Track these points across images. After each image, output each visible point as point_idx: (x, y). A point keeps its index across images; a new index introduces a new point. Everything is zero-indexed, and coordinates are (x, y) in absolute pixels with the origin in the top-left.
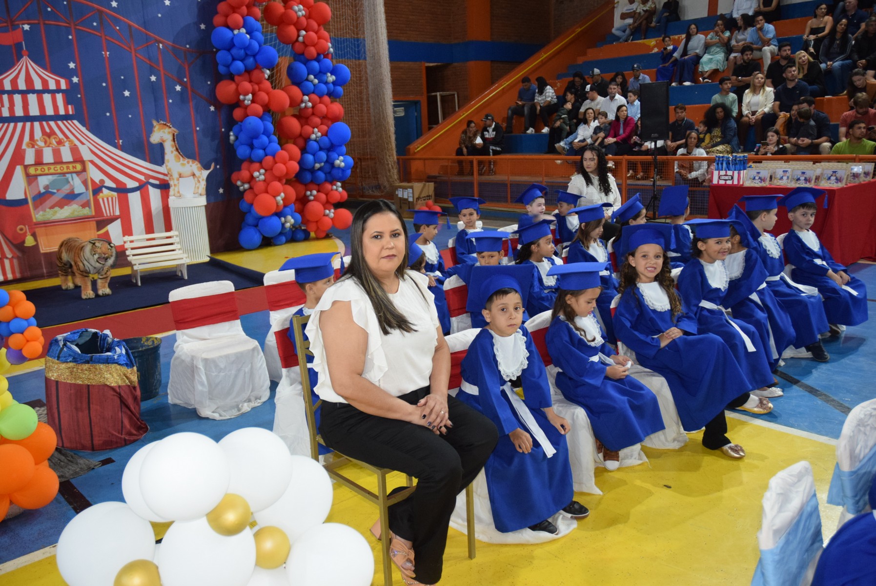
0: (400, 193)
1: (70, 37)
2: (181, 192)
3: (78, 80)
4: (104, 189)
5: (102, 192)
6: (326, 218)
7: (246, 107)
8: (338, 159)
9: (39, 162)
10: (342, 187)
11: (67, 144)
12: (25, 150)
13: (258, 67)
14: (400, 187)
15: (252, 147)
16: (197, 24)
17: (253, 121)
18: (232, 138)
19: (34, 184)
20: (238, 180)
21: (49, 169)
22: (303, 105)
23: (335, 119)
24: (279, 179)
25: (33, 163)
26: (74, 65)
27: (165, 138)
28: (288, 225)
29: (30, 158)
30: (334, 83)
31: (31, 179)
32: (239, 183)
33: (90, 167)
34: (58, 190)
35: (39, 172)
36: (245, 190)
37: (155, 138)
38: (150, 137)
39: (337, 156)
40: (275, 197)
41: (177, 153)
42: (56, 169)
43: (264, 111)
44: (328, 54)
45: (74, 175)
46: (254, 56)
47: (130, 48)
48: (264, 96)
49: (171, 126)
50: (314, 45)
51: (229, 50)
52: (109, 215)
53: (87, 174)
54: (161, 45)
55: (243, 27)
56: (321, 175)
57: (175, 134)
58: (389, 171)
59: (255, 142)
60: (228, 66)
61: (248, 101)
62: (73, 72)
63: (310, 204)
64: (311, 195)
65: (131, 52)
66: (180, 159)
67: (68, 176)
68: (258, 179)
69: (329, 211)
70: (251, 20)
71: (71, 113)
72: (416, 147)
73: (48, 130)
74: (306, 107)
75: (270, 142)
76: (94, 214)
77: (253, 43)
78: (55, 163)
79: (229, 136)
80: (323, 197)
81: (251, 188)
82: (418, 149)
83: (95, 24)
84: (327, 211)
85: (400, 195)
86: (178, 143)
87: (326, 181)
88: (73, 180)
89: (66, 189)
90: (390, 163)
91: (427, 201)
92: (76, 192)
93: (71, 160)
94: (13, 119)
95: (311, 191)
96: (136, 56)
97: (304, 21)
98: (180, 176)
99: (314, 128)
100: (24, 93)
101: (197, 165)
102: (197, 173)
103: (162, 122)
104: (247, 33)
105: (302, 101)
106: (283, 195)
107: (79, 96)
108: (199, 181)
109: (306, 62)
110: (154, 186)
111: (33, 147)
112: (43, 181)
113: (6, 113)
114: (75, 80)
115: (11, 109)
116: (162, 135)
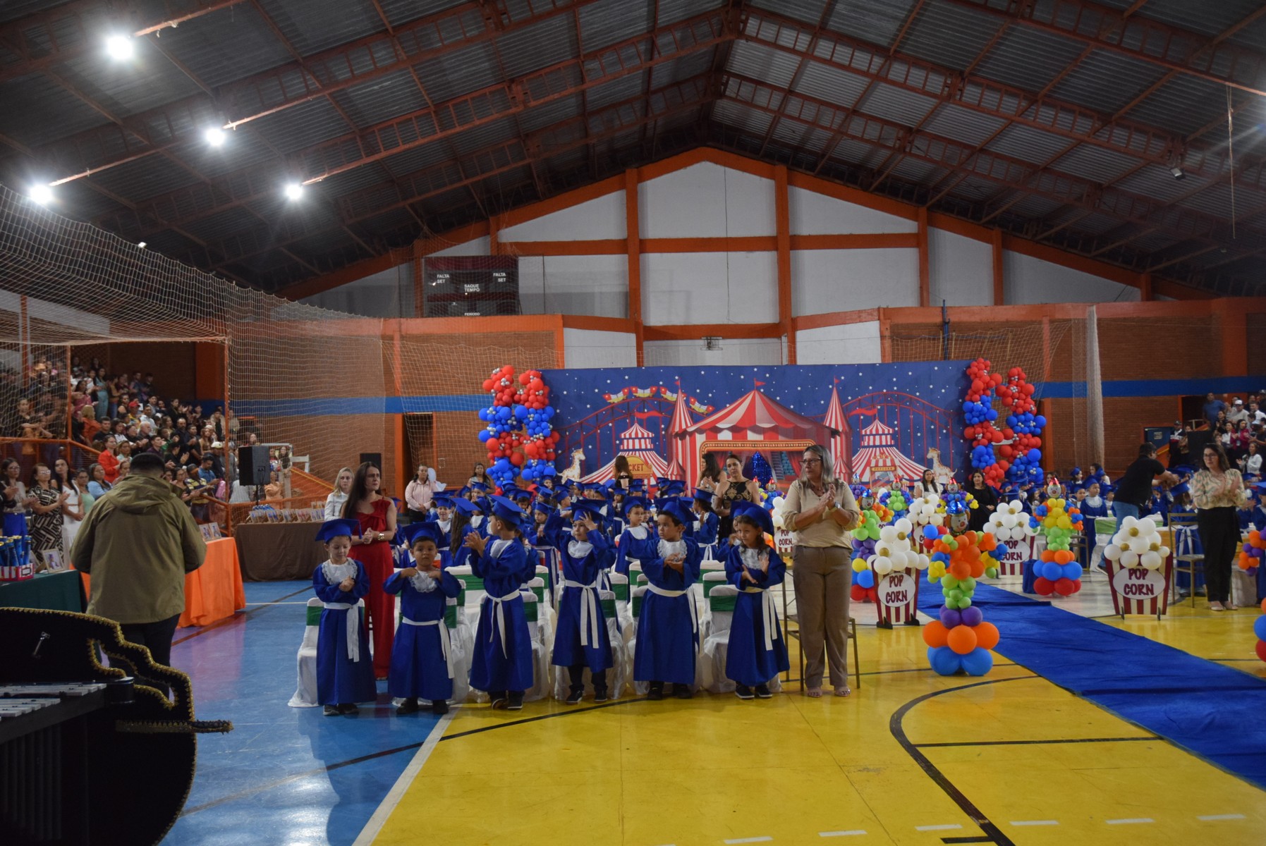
1: (897, 410)
3: (898, 429)
4: (903, 480)
7: (979, 440)
8: (1033, 470)
9: (877, 465)
11: (889, 458)
12: (871, 460)
13: (988, 420)
15: (980, 461)
16: (957, 400)
17: (982, 448)
18: (971, 456)
19: (874, 475)
21: (881, 469)
23: (1034, 447)
25: (874, 466)
26: (896, 422)
27: (934, 456)
29: (873, 464)
30: (1035, 427)
31: (872, 473)
33: (898, 468)
34: (883, 479)
35: (876, 470)
37: (929, 456)
38: (927, 455)
41: (939, 463)
42: (883, 469)
43: (989, 443)
44: (1031, 411)
45: (891, 472)
46: (985, 415)
47: (923, 413)
48: (989, 435)
49: (937, 450)
50: (1022, 407)
51: (972, 412)
53: (897, 472)
54: (938, 411)
55: (980, 401)
57: (939, 454)
59: (982, 459)
60: (970, 420)
61: (980, 437)
62: (896, 426)
65: (923, 415)
66: (941, 466)
67: (888, 473)
70: (984, 397)
71: (893, 444)
73: (882, 452)
74: (1016, 440)
75: (990, 459)
77: (984, 409)
78: (883, 467)
79: (969, 455)
83: (908, 404)
88: (890, 474)
89: (886, 479)
92: (891, 480)
93: (891, 465)
94: (869, 446)
96: (925, 417)
97: (1017, 395)
99: (1019, 452)
100: (874, 435)
101: (948, 469)
102: (948, 474)
103: (933, 449)
104: (981, 404)
105: (1014, 437)
107: (897, 436)
108: (949, 478)
109: (1017, 416)
111: (875, 459)
112: (877, 474)
113: (866, 444)
114: (896, 429)
115: (868, 442)
116: (933, 454)
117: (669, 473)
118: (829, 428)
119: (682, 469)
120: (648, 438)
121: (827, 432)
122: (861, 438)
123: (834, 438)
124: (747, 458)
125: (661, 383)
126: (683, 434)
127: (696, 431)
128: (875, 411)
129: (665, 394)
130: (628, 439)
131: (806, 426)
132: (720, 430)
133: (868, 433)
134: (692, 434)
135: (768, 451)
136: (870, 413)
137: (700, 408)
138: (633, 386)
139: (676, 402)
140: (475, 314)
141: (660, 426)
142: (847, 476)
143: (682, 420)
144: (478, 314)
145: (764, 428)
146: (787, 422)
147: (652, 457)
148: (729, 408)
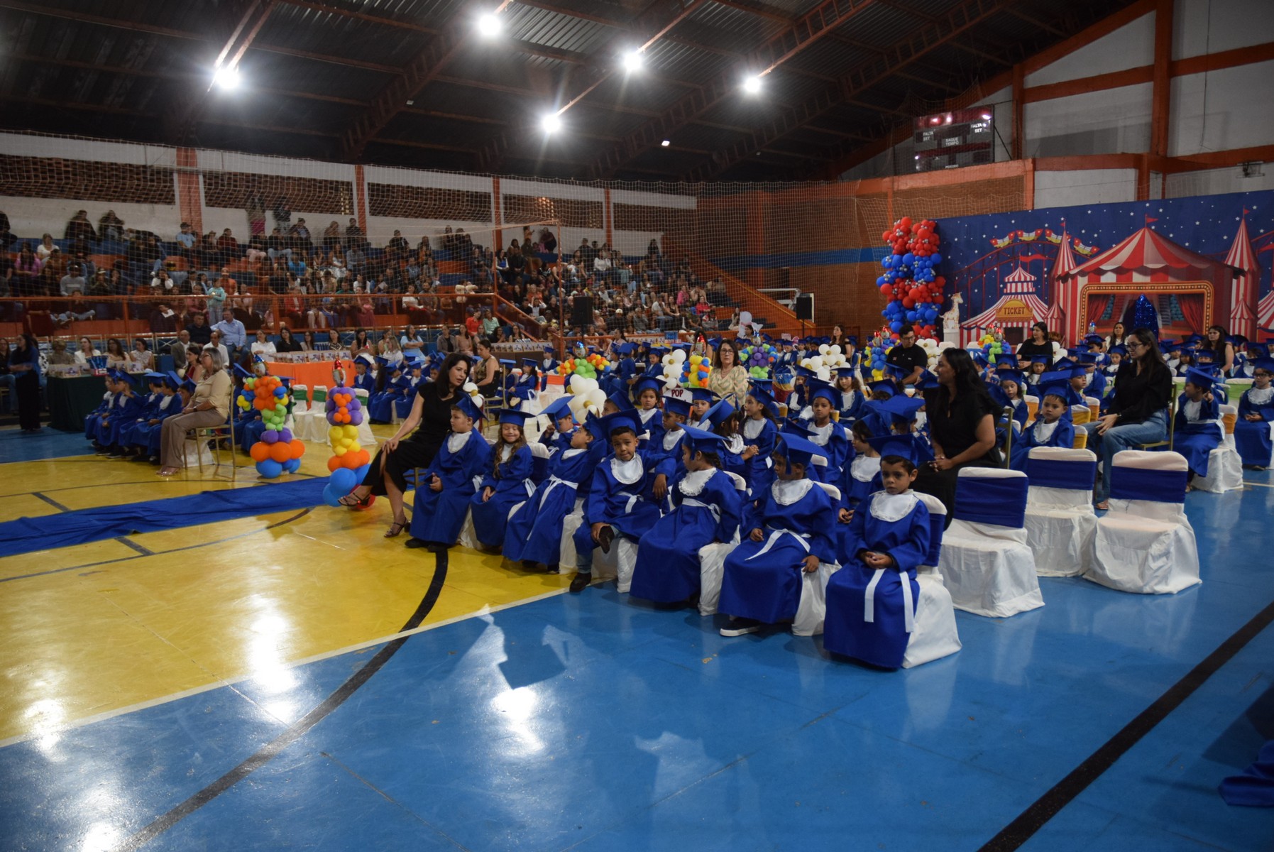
117: (1049, 317)
118: (1232, 267)
119: (1062, 313)
120: (1031, 281)
121: (1228, 272)
123: (1237, 278)
124: (1131, 301)
125: (1046, 225)
126: (1065, 277)
127: (1078, 273)
129: (1050, 236)
130: (1011, 283)
131: (1203, 266)
132: (1104, 272)
134: (1074, 277)
135: (1155, 293)
137: (1083, 249)
138: (1018, 230)
139: (1060, 244)
140: (955, 166)
141: (1043, 269)
142: (1249, 322)
143: (1065, 263)
144: (957, 166)
145: (1152, 269)
146: (1179, 261)
147: (1034, 301)
148: (1115, 248)
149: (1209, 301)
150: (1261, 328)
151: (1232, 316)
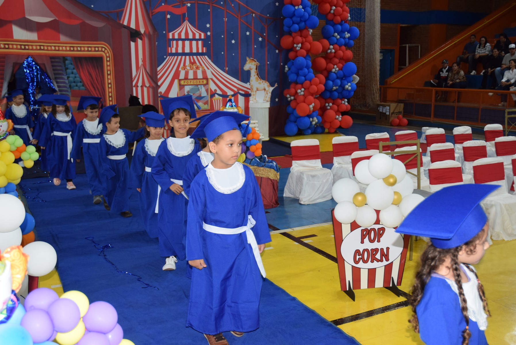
0: (381, 109)
1: (209, 10)
2: (257, 99)
3: (210, 34)
4: (216, 95)
5: (215, 97)
6: (336, 121)
7: (297, 51)
8: (347, 85)
9: (186, 78)
10: (347, 102)
11: (201, 69)
12: (180, 71)
13: (306, 28)
14: (381, 105)
15: (298, 74)
16: (274, 3)
17: (301, 60)
18: (287, 69)
19: (183, 89)
20: (288, 94)
21: (191, 82)
22: (329, 51)
23: (348, 60)
24: (312, 95)
25: (183, 78)
26: (209, 25)
27: (252, 68)
28: (314, 123)
29: (182, 76)
30: (349, 38)
31: (181, 87)
32: (288, 96)
33: (211, 82)
34: (193, 94)
35: (186, 83)
36: (291, 100)
37: (246, 68)
38: (244, 66)
39: (347, 82)
40: (309, 105)
41: (257, 76)
42: (194, 82)
43: (307, 54)
44: (347, 21)
45: (202, 86)
46: (305, 21)
47: (238, 16)
48: (308, 45)
49: (256, 61)
50: (340, 15)
51: (291, 18)
52: (217, 109)
53: (209, 87)
54: (254, 15)
55: (301, 4)
56: (336, 94)
57: (258, 65)
58: (374, 95)
59: (300, 72)
60: (290, 27)
61: (299, 47)
62: (208, 30)
63: (328, 112)
64: (329, 106)
65: (238, 19)
66: (258, 80)
67: (199, 86)
68: (300, 94)
69: (339, 116)
71: (204, 52)
72: (392, 80)
73: (192, 61)
74: (331, 52)
75: (309, 72)
76: (209, 108)
77: (305, 14)
78: (194, 79)
79: (285, 68)
80: (336, 107)
81: (295, 99)
82: (393, 82)
83: (222, 3)
84: (337, 117)
85: (381, 111)
86: (258, 71)
87: (338, 98)
88: (201, 89)
89: (197, 94)
90: (375, 89)
91: (398, 115)
92: (202, 95)
93: (202, 77)
94: (177, 54)
95: (329, 104)
96: (240, 21)
98: (257, 90)
99: (334, 65)
100: (183, 40)
101: (267, 84)
102: (267, 89)
103: (252, 58)
104: (303, 8)
105: (329, 49)
106: (313, 104)
107: (210, 42)
108: (267, 93)
109: (334, 25)
110: (241, 95)
111: (184, 70)
112: (187, 89)
113: (174, 51)
114: (209, 33)
115: (177, 49)
116: (251, 65)
118: (128, 27)
121: (125, 34)
122: (168, 42)
123: (135, 41)
124: (15, 64)
128: (183, 10)
131: (98, 24)
133: (176, 37)
135: (46, 56)
136: (178, 11)
142: (151, 90)
145: (38, 23)
146: (70, 16)
149: (108, 66)
150: (161, 96)
151: (134, 83)
